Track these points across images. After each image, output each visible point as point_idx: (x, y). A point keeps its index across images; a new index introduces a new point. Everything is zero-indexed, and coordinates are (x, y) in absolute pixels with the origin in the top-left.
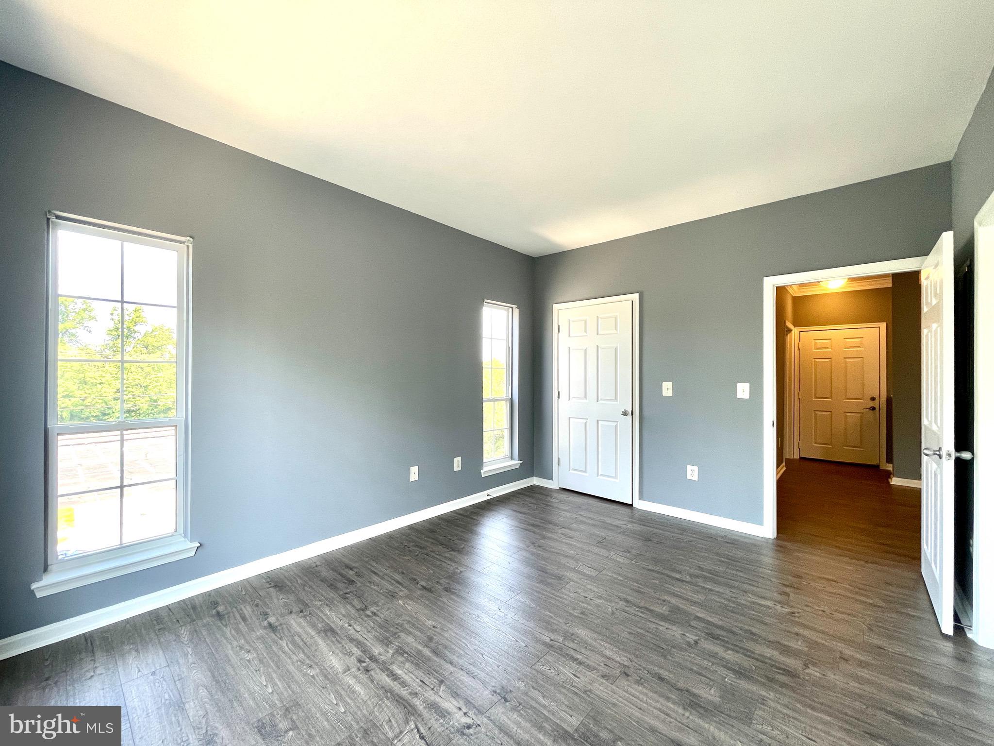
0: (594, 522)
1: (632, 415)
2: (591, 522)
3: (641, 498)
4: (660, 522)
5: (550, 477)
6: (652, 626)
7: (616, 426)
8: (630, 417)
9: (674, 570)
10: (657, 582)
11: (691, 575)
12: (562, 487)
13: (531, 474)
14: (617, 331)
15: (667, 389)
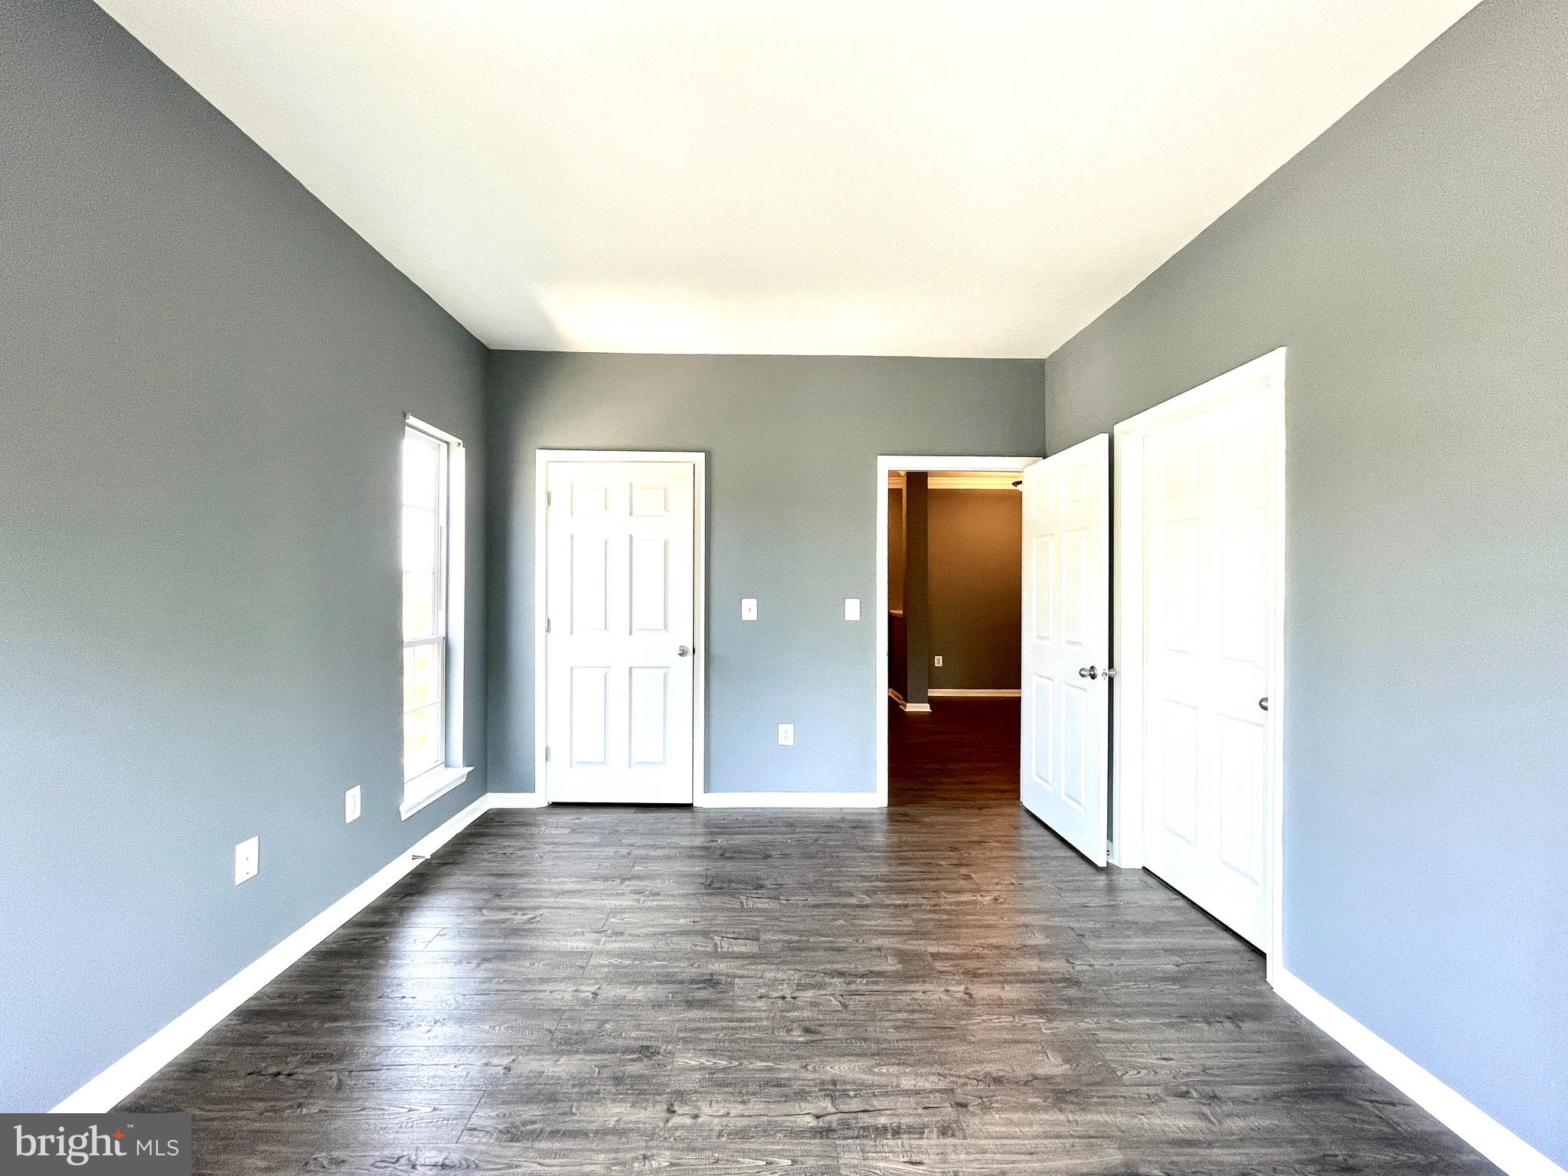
0: (665, 852)
1: (694, 653)
2: (658, 853)
3: (707, 790)
4: (753, 822)
5: (527, 786)
6: (906, 998)
7: (665, 676)
8: (689, 657)
9: (840, 893)
10: (842, 922)
11: (867, 893)
12: (551, 801)
13: (484, 790)
14: (668, 511)
15: (749, 609)
